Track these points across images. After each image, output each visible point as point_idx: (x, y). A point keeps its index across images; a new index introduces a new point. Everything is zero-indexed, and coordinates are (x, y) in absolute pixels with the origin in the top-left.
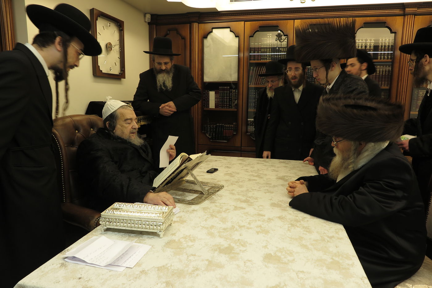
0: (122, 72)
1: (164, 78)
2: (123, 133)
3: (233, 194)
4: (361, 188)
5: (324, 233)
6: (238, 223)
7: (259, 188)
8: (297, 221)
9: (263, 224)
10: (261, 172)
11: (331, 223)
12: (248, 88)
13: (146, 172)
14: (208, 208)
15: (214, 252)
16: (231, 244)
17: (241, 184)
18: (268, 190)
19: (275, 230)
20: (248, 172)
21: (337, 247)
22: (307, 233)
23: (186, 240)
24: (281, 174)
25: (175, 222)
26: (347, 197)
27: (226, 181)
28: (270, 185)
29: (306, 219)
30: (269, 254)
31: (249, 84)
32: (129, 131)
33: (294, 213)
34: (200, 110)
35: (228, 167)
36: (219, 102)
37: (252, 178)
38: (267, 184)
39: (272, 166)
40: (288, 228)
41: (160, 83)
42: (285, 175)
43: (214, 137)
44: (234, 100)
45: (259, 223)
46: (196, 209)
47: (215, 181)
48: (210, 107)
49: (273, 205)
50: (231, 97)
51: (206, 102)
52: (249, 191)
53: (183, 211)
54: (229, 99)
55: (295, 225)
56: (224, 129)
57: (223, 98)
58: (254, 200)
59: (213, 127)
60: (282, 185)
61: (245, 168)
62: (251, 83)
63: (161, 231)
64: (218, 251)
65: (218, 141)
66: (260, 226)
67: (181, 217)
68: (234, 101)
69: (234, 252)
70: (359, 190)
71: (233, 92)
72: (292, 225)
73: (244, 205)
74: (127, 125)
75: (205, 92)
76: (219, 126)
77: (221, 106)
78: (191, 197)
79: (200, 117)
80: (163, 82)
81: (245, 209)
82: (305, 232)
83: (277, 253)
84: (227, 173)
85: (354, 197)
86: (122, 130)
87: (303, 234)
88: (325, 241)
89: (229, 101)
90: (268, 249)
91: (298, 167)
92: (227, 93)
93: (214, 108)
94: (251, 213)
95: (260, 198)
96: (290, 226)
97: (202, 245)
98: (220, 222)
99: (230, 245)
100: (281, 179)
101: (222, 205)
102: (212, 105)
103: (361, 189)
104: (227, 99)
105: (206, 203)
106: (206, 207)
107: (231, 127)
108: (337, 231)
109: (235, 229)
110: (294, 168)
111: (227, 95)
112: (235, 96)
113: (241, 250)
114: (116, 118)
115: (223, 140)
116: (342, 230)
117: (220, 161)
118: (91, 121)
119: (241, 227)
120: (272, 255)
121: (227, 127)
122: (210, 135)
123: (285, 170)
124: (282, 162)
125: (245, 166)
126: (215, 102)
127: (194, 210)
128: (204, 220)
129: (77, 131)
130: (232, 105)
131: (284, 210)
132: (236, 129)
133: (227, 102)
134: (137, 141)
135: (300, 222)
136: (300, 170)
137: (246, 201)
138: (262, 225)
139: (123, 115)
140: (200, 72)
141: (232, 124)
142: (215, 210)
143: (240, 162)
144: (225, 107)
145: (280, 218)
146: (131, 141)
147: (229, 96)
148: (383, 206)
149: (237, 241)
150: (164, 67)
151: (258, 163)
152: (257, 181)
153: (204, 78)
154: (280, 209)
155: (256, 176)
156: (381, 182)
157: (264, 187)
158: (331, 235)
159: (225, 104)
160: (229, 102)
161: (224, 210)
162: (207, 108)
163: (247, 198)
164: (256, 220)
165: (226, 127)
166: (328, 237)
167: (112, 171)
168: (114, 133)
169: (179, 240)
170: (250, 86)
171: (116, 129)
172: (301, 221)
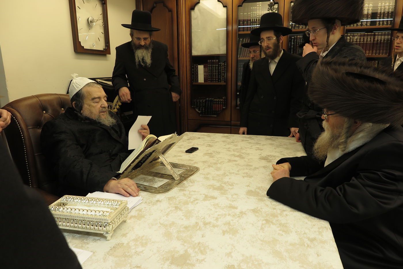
0: (106, 48)
1: (144, 54)
2: (91, 113)
3: (207, 179)
4: (353, 178)
5: (305, 233)
6: (204, 218)
7: (238, 171)
8: (274, 215)
9: (232, 220)
10: (244, 151)
11: (315, 219)
12: (237, 61)
13: (116, 155)
14: (175, 198)
15: (165, 262)
16: (188, 250)
17: (219, 165)
18: (247, 173)
19: (245, 229)
20: (229, 151)
21: (318, 255)
22: (283, 233)
23: (137, 244)
24: (265, 154)
25: (131, 217)
26: (335, 189)
27: (204, 162)
28: (251, 167)
29: (285, 213)
30: (232, 265)
31: (239, 56)
32: (98, 111)
33: (271, 205)
34: (189, 85)
35: (210, 146)
36: (208, 76)
37: (233, 158)
38: (248, 165)
39: (257, 143)
40: (262, 226)
41: (139, 59)
42: (269, 154)
43: (204, 111)
44: (223, 73)
45: (228, 218)
46: (160, 200)
47: (192, 162)
48: (199, 82)
49: (250, 193)
50: (220, 71)
51: (195, 77)
52: (226, 175)
53: (146, 202)
54: (218, 72)
55: (271, 222)
56: (213, 104)
57: (212, 72)
58: (230, 187)
59: (202, 101)
60: (264, 167)
61: (228, 146)
62: (240, 55)
63: (108, 232)
64: (170, 260)
65: (207, 116)
66: (229, 224)
67: (140, 210)
68: (223, 75)
69: (190, 262)
70: (351, 182)
71: (221, 66)
72: (267, 221)
73: (216, 193)
74: (96, 104)
75: (194, 66)
76: (209, 100)
77: (210, 80)
78: (160, 183)
79: (189, 92)
80: (142, 58)
81: (216, 198)
82: (281, 232)
83: (241, 264)
84: (207, 152)
85: (345, 190)
86: (90, 110)
87: (279, 234)
88: (304, 245)
89: (218, 74)
90: (232, 257)
91: (284, 145)
92: (216, 67)
93: (203, 82)
94: (222, 205)
95: (236, 184)
96: (264, 222)
97: (153, 251)
98: (183, 217)
99: (186, 251)
100: (264, 159)
101: (191, 193)
102: (201, 79)
103: (353, 180)
104: (216, 73)
105: (175, 192)
106: (173, 197)
107: (221, 101)
108: (320, 230)
109: (198, 228)
110: (281, 145)
111: (216, 68)
112: (224, 70)
113: (198, 260)
114: (82, 97)
115: (213, 115)
116: (327, 230)
117: (204, 138)
118: (61, 101)
119: (205, 224)
120: (236, 267)
121: (217, 101)
122: (199, 110)
123: (270, 148)
124: (268, 139)
125: (229, 144)
126: (204, 76)
127: (158, 201)
128: (166, 214)
129: (44, 112)
130: (221, 79)
131: (261, 200)
132: (226, 104)
133: (216, 76)
134: (108, 120)
135: (277, 216)
136: (287, 149)
137: (220, 189)
138: (231, 222)
139: (89, 93)
140: (188, 46)
141: (222, 98)
142: (181, 201)
143: (224, 139)
144: (214, 81)
145: (255, 211)
146: (101, 121)
147: (218, 70)
148: (379, 201)
149: (197, 245)
150: (143, 43)
151: (243, 141)
152: (237, 163)
153: (192, 52)
154: (256, 199)
155: (238, 156)
156: (379, 173)
157: (244, 169)
158: (312, 236)
159: (214, 78)
160: (218, 76)
161: (192, 200)
162: (196, 82)
163: (222, 184)
164: (225, 215)
165: (215, 101)
166: (309, 239)
167: (73, 156)
168: (81, 114)
169: (128, 244)
170: (239, 59)
171: (83, 109)
172: (279, 216)
